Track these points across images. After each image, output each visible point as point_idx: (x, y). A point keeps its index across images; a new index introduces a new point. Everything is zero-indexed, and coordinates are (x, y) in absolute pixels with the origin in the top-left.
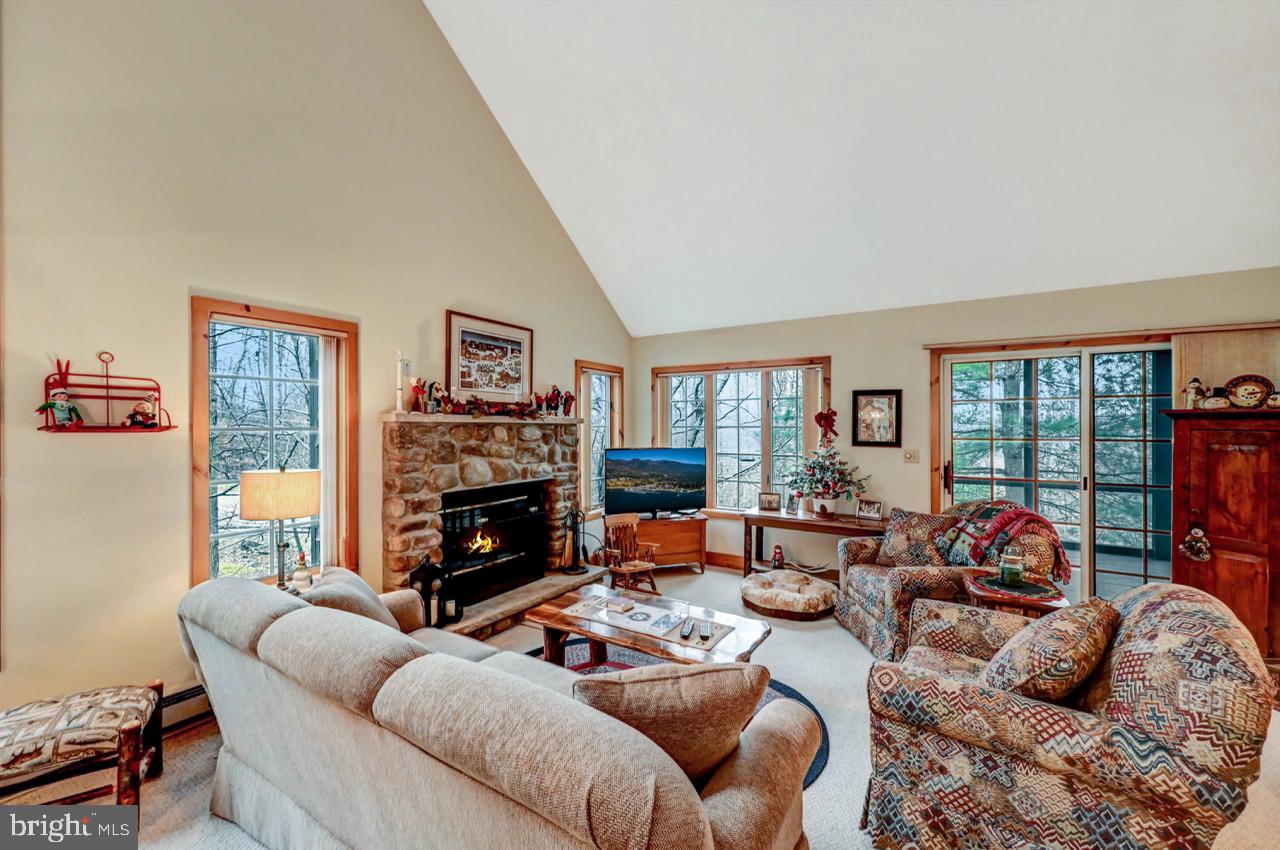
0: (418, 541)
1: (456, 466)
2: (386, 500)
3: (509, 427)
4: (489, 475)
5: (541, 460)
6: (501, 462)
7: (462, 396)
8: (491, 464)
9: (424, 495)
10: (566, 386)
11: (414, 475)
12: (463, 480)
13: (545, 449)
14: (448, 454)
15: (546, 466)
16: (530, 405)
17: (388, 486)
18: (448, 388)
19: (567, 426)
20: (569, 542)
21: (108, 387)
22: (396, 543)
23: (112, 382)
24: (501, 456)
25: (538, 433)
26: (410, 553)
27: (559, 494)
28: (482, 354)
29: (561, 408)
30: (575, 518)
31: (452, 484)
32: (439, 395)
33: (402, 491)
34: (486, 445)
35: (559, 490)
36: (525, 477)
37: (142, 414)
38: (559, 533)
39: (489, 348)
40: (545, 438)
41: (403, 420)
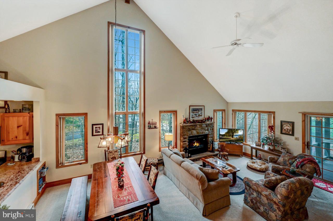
0: (185, 144)
1: (191, 132)
2: (180, 137)
3: (200, 125)
4: (196, 133)
5: (206, 130)
6: (198, 131)
7: (191, 119)
8: (196, 131)
9: (186, 137)
10: (211, 116)
11: (184, 133)
12: (192, 134)
13: (207, 128)
14: (189, 130)
15: (207, 132)
16: (204, 120)
17: (181, 135)
18: (189, 119)
19: (211, 124)
20: (211, 146)
21: (152, 123)
22: (182, 144)
23: (153, 123)
24: (198, 130)
25: (205, 125)
26: (184, 145)
27: (209, 137)
28: (195, 112)
29: (210, 120)
30: (213, 142)
31: (190, 135)
32: (188, 120)
33: (183, 136)
34: (196, 128)
35: (209, 136)
36: (203, 134)
37: (156, 126)
38: (209, 144)
39: (196, 110)
40: (207, 126)
41: (183, 125)
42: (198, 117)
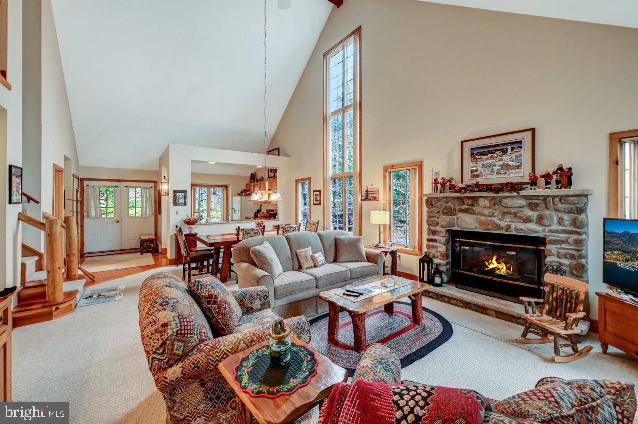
37: (375, 197)
42: (497, 173)
